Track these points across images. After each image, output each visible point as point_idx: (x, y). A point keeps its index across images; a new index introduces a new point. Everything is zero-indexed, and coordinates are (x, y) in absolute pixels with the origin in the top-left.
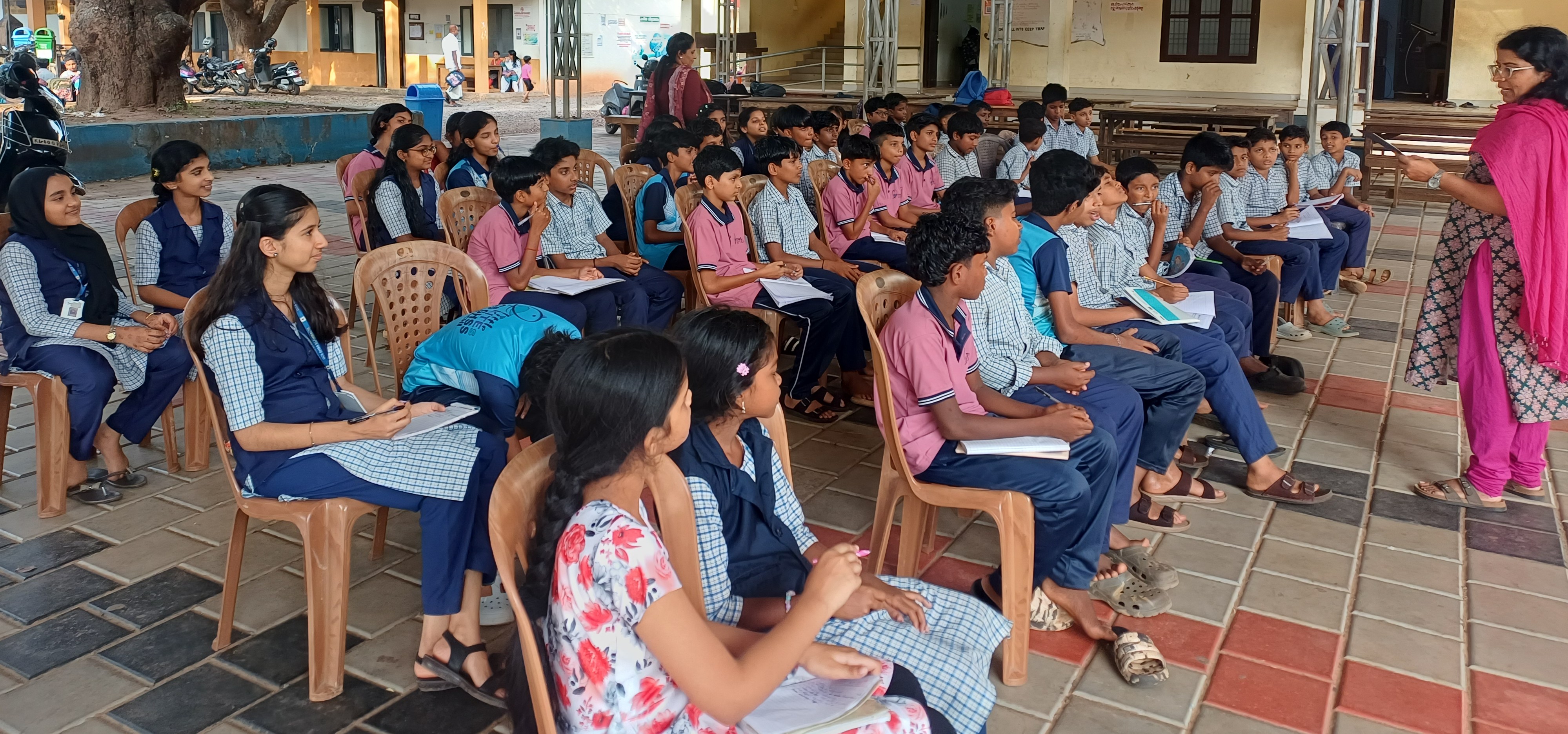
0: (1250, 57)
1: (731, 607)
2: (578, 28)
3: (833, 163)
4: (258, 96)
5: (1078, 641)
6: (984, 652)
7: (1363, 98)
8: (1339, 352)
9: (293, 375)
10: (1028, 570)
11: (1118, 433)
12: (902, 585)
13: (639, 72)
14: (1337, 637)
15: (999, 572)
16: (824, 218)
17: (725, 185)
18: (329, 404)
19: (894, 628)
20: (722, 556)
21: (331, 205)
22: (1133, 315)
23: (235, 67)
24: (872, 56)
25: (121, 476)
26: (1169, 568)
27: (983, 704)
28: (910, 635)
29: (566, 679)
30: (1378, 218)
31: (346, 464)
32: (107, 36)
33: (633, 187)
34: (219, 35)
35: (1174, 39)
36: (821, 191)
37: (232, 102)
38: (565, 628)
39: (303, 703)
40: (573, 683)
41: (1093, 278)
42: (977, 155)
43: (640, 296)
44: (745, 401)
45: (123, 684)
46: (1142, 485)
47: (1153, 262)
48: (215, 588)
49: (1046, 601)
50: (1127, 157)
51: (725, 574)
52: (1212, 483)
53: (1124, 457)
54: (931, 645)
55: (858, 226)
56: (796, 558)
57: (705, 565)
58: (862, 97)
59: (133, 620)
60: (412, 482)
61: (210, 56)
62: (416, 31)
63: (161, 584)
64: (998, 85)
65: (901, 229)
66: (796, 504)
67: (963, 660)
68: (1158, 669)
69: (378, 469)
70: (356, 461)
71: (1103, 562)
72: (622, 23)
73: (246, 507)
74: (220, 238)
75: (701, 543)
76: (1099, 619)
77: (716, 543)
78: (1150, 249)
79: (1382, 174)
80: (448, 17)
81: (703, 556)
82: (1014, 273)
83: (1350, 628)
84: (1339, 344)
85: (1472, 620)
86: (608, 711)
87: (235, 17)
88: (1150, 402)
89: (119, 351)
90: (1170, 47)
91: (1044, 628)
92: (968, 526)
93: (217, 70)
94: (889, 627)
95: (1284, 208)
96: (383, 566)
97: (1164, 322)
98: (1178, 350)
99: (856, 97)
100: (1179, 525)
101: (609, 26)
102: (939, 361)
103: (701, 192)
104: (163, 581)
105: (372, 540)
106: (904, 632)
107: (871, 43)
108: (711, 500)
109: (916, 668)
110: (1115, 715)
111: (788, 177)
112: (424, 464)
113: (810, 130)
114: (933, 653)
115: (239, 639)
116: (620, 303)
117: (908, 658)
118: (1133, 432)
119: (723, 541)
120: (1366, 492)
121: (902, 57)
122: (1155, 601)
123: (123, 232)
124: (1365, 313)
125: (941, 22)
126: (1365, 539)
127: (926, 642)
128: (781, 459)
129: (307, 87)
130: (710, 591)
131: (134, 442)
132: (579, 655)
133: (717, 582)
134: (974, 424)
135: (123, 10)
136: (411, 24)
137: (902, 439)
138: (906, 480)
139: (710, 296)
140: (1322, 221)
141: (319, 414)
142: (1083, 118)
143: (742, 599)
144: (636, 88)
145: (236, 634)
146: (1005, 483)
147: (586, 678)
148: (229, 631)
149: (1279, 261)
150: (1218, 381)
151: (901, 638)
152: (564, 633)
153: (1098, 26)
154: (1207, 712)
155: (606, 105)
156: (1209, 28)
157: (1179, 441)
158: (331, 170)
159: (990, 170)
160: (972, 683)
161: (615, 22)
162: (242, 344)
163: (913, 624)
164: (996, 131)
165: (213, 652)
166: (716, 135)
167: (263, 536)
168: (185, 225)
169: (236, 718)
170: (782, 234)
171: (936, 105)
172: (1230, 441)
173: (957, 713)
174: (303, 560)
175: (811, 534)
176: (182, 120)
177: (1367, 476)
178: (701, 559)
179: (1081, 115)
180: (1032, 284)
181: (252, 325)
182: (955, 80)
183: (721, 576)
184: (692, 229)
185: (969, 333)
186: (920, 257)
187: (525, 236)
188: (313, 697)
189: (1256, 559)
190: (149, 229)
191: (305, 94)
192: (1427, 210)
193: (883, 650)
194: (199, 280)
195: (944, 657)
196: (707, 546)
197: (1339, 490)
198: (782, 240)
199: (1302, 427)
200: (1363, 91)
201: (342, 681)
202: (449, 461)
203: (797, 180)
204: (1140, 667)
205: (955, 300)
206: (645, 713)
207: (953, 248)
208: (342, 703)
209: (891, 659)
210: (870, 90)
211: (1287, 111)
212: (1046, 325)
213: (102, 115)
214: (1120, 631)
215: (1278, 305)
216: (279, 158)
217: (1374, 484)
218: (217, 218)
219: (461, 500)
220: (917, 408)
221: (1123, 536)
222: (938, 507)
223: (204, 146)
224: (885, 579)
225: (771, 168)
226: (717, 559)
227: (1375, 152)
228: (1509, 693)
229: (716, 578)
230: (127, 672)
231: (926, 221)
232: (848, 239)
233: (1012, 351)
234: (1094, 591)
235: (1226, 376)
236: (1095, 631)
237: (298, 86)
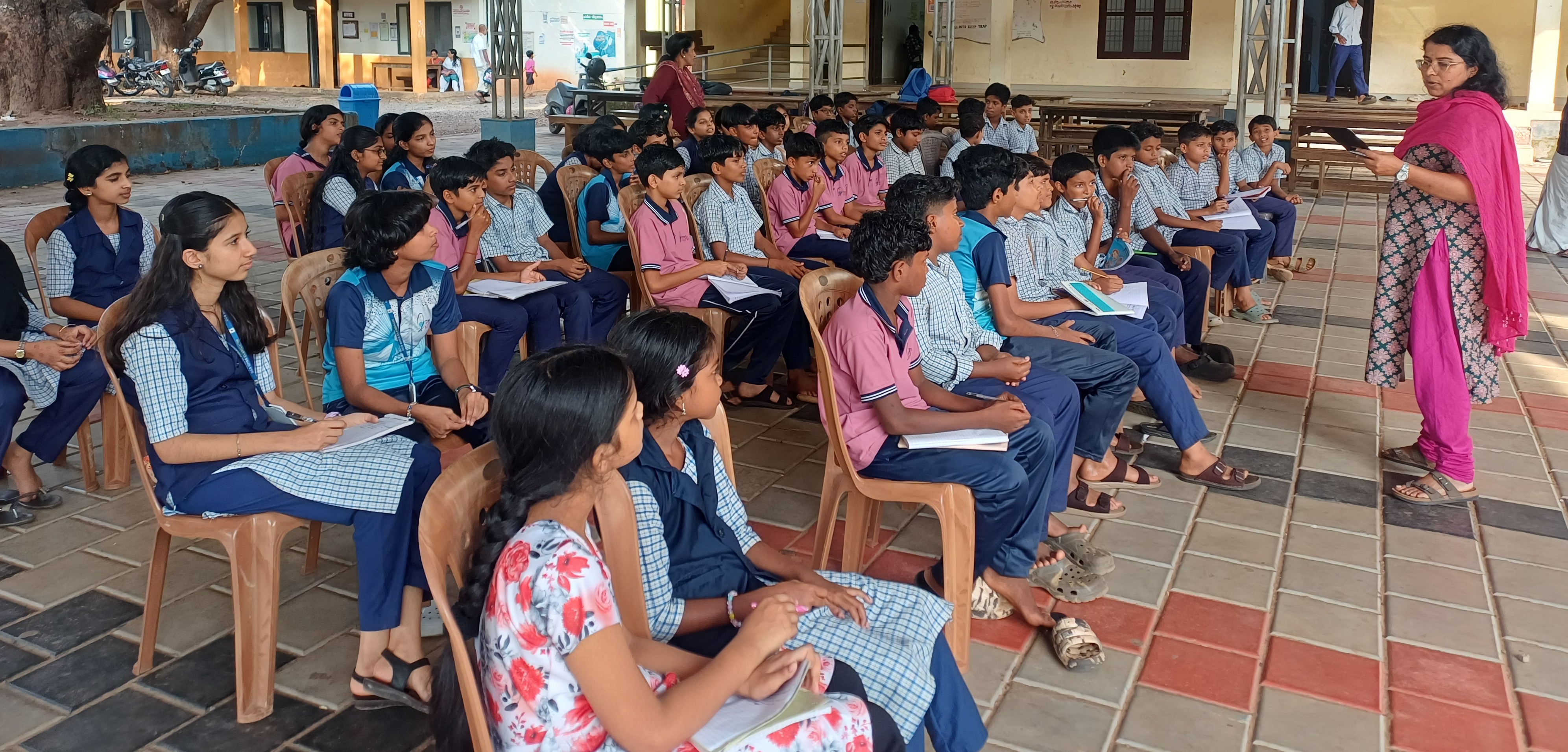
0: (1183, 54)
1: (673, 610)
2: (519, 26)
3: (778, 162)
4: (184, 98)
5: (1018, 628)
6: (925, 643)
7: (1289, 92)
8: (1266, 339)
9: (219, 388)
10: (969, 561)
11: (1056, 424)
12: (843, 581)
13: (583, 70)
14: (1263, 614)
15: (941, 563)
16: (769, 217)
17: (668, 183)
18: (255, 416)
19: (836, 625)
20: (664, 559)
21: (259, 209)
22: (1070, 307)
23: (159, 68)
24: (818, 55)
25: (34, 497)
26: (1106, 553)
27: (923, 696)
28: (851, 631)
29: (498, 696)
30: (1303, 209)
31: (272, 478)
32: (17, 36)
33: (575, 187)
34: (140, 34)
35: (1110, 36)
36: (766, 189)
37: (156, 104)
38: (498, 645)
39: (230, 726)
40: (505, 699)
41: (1031, 272)
42: (920, 150)
43: (584, 298)
44: (687, 403)
45: (36, 713)
46: (1080, 473)
47: (1090, 256)
48: (135, 611)
49: (987, 590)
50: (1065, 153)
51: (667, 577)
52: (1147, 469)
53: (1061, 447)
54: (872, 640)
55: (803, 224)
56: (739, 558)
57: (646, 569)
58: (808, 94)
59: (49, 647)
60: (342, 495)
61: (131, 56)
62: (350, 30)
63: (78, 608)
64: (942, 82)
65: (846, 226)
66: (739, 504)
67: (903, 654)
68: (1095, 653)
69: (307, 483)
70: (284, 476)
71: (1042, 549)
72: (564, 20)
73: (168, 525)
74: (140, 247)
75: (642, 547)
76: (1039, 605)
77: (656, 547)
78: (1087, 245)
79: (1307, 166)
80: (384, 15)
81: (644, 560)
82: (955, 269)
83: (1276, 605)
84: (1267, 331)
85: (1388, 593)
86: (541, 727)
87: (158, 16)
88: (1087, 391)
89: (30, 367)
90: (1107, 44)
91: (986, 617)
92: (911, 520)
93: (140, 71)
94: (830, 624)
95: (1215, 200)
96: (316, 580)
97: (1100, 313)
98: (1113, 341)
99: (802, 95)
100: (1115, 511)
101: (551, 24)
102: (882, 358)
103: (644, 192)
104: (80, 605)
105: (304, 554)
106: (846, 628)
107: (817, 42)
108: (651, 504)
109: (857, 663)
110: (1053, 700)
111: (731, 176)
112: (354, 477)
113: (756, 128)
114: (874, 648)
115: (162, 662)
116: (562, 305)
117: (849, 654)
118: (1070, 421)
119: (664, 544)
120: (1291, 473)
121: (847, 55)
122: (1092, 587)
123: (33, 242)
124: (1291, 301)
125: (885, 20)
126: (1291, 519)
127: (867, 638)
128: (723, 459)
129: (235, 87)
130: (651, 595)
131: (46, 461)
132: (511, 673)
133: (658, 585)
134: (916, 419)
135: (34, 9)
136: (345, 22)
137: (845, 435)
138: (849, 475)
139: (654, 296)
140: (1250, 213)
141: (245, 426)
142: (1022, 116)
143: (683, 601)
144: (580, 87)
145: (159, 658)
146: (946, 476)
147: (518, 695)
148: (151, 654)
149: (1209, 251)
150: (1152, 371)
151: (843, 634)
152: (496, 650)
153: (1038, 24)
154: (1141, 692)
155: (549, 104)
156: (1144, 26)
157: (1115, 430)
158: (259, 173)
159: (935, 167)
160: (911, 676)
161: (556, 20)
162: (167, 352)
163: (854, 619)
164: (939, 128)
165: (134, 676)
166: (659, 135)
167: (188, 554)
168: (101, 233)
169: (159, 743)
170: (727, 233)
171: (881, 102)
172: (1164, 428)
173: (897, 707)
174: (230, 578)
175: (755, 534)
176: (101, 123)
177: (1293, 458)
178: (642, 563)
179: (1021, 112)
180: (973, 279)
181: (178, 333)
182: (899, 78)
183: (662, 580)
184: (635, 229)
185: (912, 328)
186: (863, 254)
187: (464, 239)
188: (242, 719)
189: (1188, 542)
190: (62, 238)
191: (233, 95)
192: (1349, 200)
193: (825, 647)
194: (117, 291)
195: (884, 652)
196: (648, 551)
197: (1268, 473)
198: (728, 239)
199: (1232, 412)
200: (1289, 86)
201: (272, 701)
202: (380, 473)
203: (741, 179)
204: (1078, 652)
205: (897, 297)
206: (579, 729)
207: (895, 246)
208: (272, 724)
209: (833, 656)
210: (816, 88)
211: (1218, 106)
212: (986, 319)
213: (13, 119)
214: (1058, 616)
215: (1210, 292)
216: (206, 162)
217: (1299, 465)
218: (136, 225)
219: (394, 512)
220: (860, 405)
221: (1061, 524)
222: (882, 502)
223: (124, 151)
224: (825, 575)
225: (715, 166)
226: (658, 563)
227: (1301, 145)
228: (1423, 662)
229: (657, 582)
230: (41, 701)
231: (869, 218)
232: (794, 237)
233: (953, 346)
234: (1034, 578)
235: (1160, 365)
236: (1035, 618)
237: (225, 86)
